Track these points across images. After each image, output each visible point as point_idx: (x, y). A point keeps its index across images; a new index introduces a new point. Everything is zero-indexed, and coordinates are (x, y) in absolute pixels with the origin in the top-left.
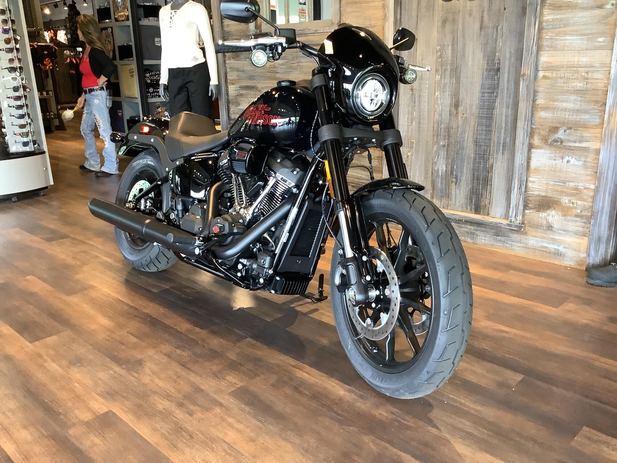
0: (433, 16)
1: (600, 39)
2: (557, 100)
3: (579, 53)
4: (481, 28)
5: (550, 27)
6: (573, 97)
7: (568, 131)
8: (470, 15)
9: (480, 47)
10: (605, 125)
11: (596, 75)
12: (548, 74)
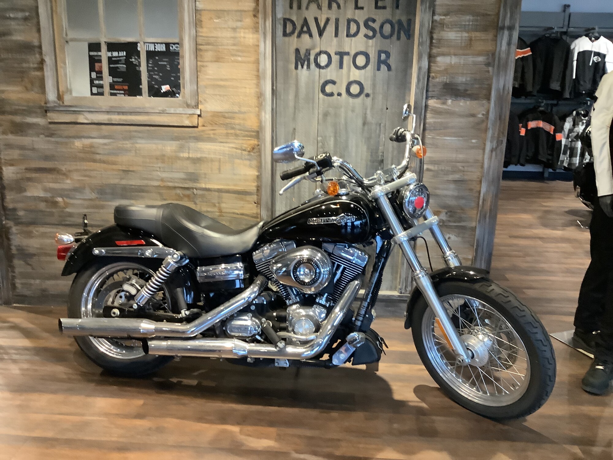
0: (313, 109)
1: (474, 141)
2: (439, 189)
3: (457, 151)
4: (364, 124)
5: (432, 128)
6: (452, 186)
7: (449, 213)
8: (353, 111)
9: (364, 140)
10: (480, 209)
11: (470, 169)
12: (431, 167)
